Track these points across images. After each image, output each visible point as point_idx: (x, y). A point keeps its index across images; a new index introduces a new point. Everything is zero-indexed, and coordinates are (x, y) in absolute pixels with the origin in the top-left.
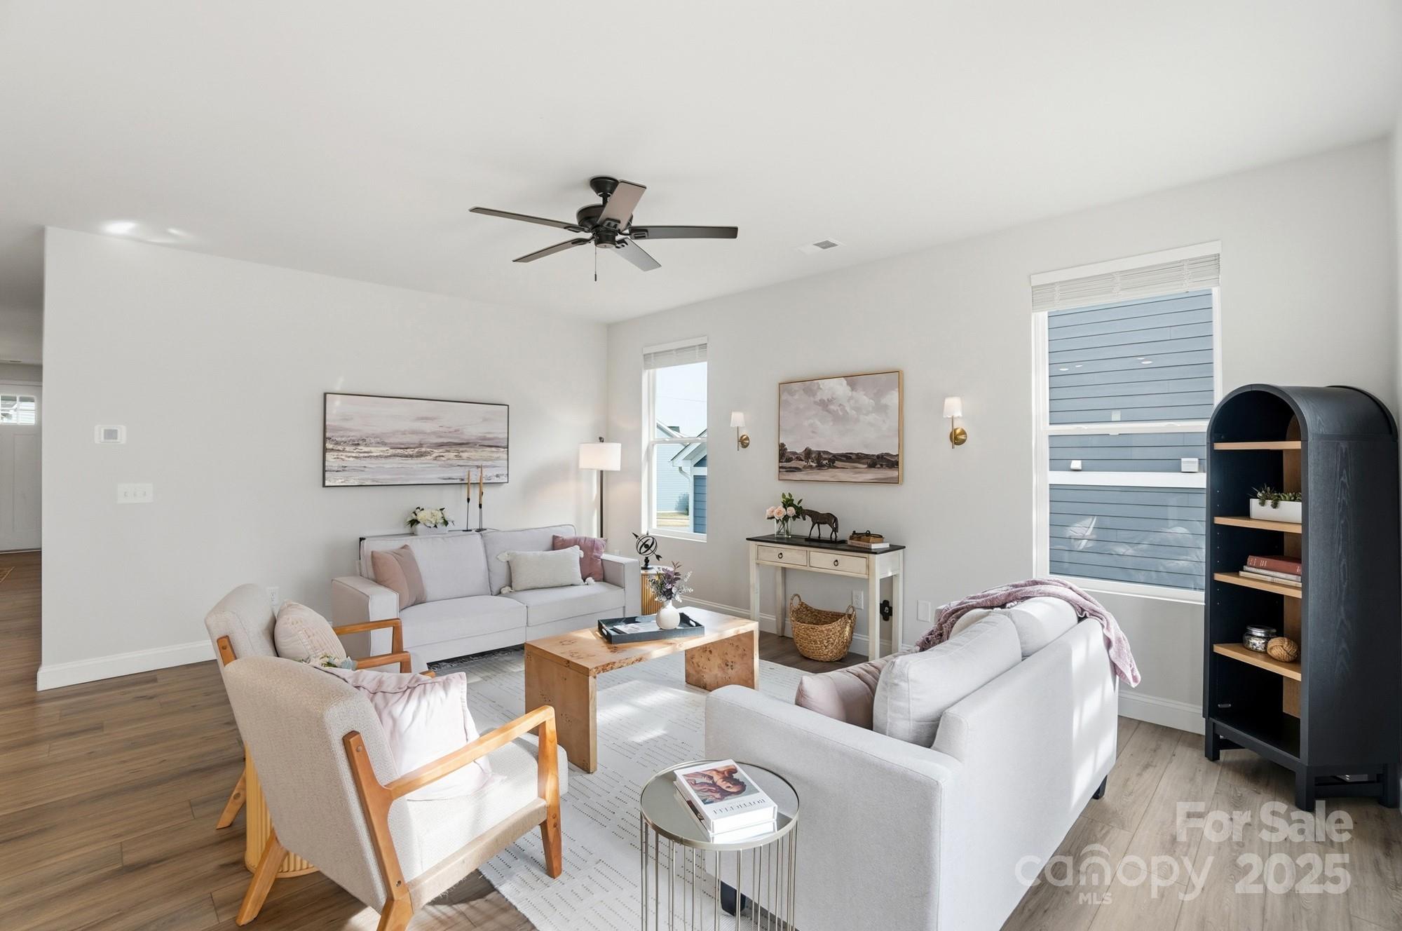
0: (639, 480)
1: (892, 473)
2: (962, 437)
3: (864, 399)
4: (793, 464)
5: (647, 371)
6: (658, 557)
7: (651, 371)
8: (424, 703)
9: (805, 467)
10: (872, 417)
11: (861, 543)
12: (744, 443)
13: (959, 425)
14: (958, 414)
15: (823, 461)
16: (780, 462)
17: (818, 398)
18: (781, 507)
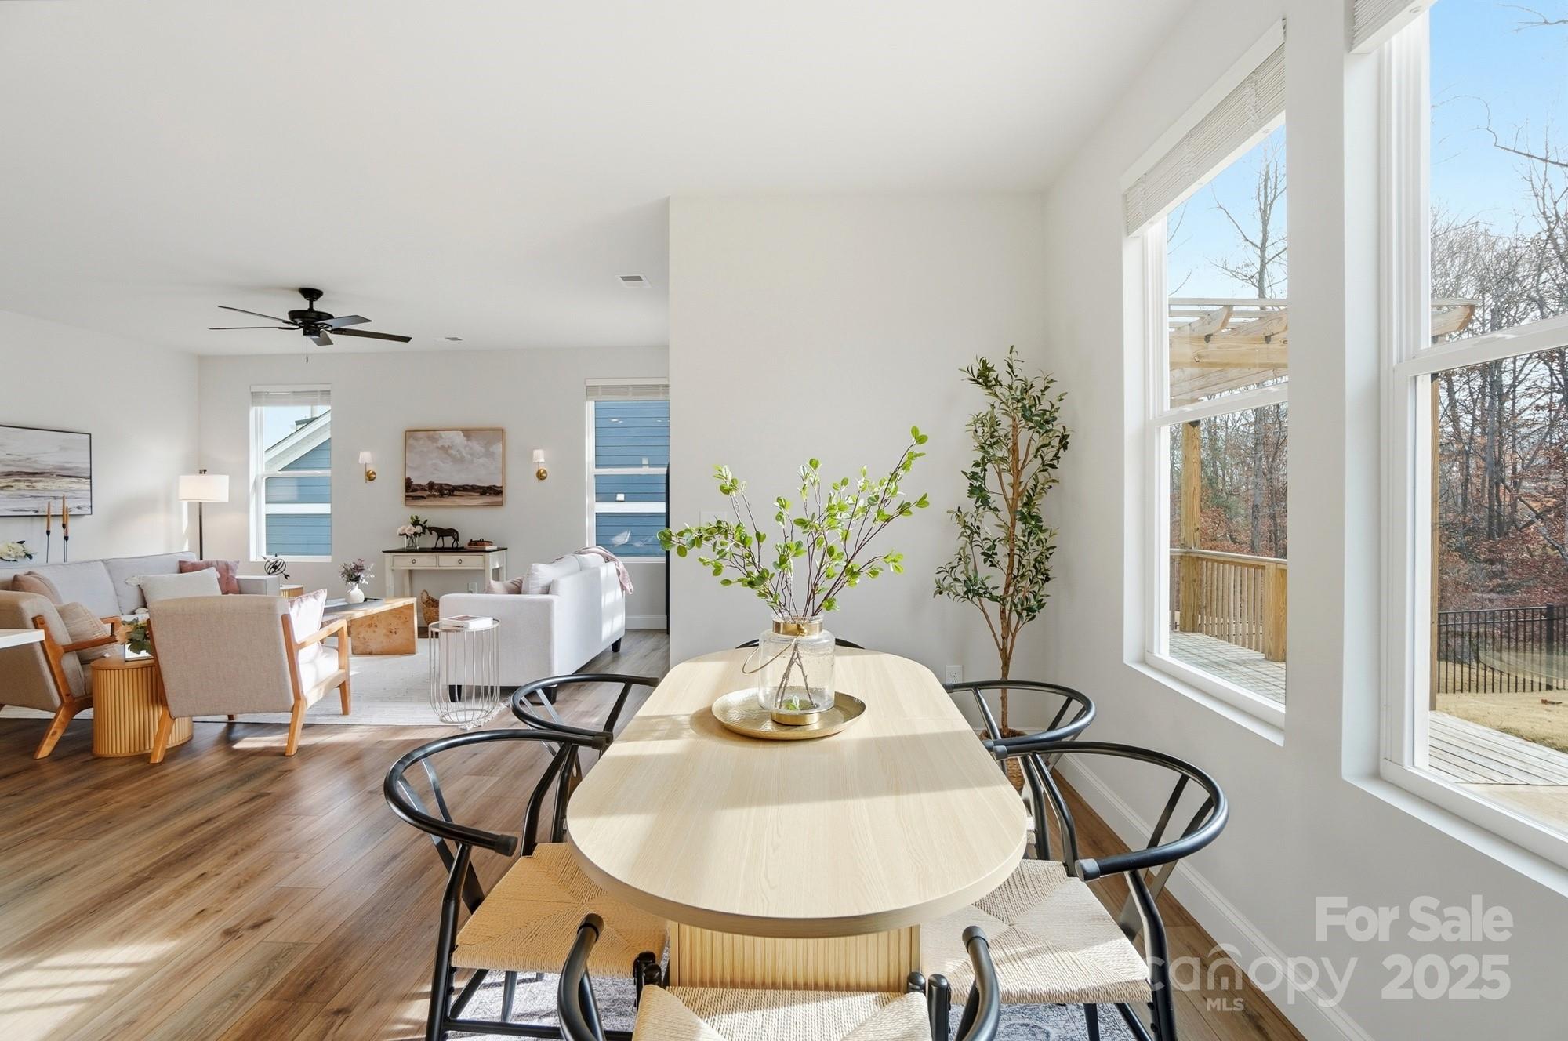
0: (247, 511)
1: (498, 499)
2: (544, 475)
3: (477, 447)
4: (418, 494)
5: (254, 408)
6: (286, 576)
7: (259, 408)
8: (303, 605)
9: (429, 496)
10: (482, 460)
11: (477, 546)
12: (370, 477)
13: (543, 468)
14: (542, 460)
15: (444, 491)
16: (406, 491)
17: (440, 444)
18: (410, 526)
